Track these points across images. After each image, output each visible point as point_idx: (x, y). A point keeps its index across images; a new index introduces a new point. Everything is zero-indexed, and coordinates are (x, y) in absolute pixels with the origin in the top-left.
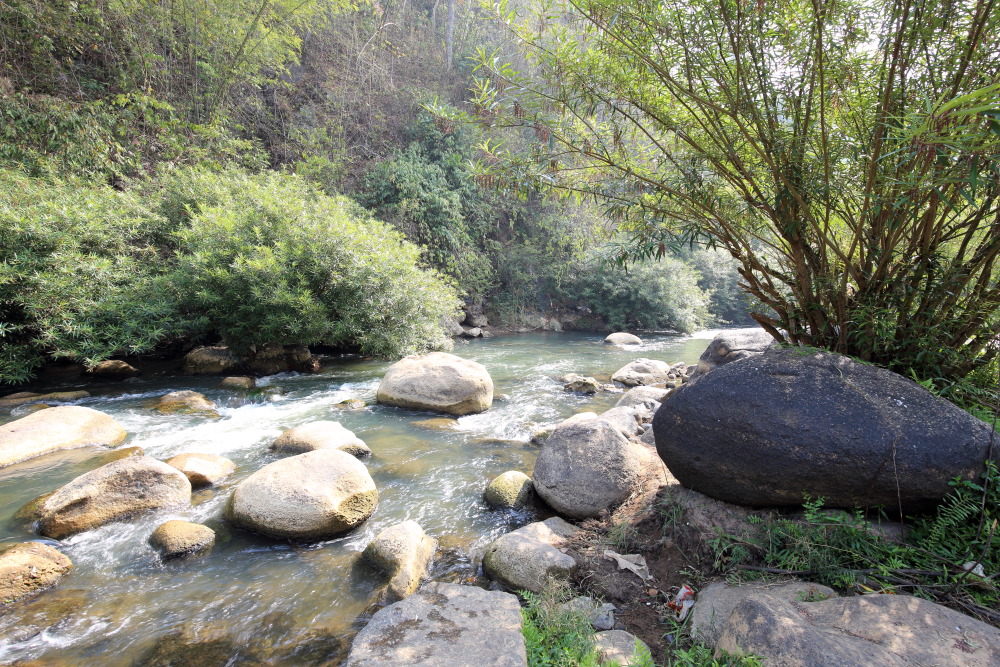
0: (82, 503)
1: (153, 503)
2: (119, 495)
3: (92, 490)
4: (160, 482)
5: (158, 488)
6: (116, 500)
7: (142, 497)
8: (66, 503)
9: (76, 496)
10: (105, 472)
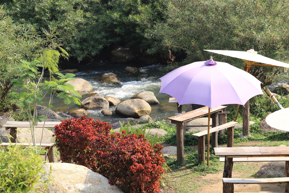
0: (88, 103)
1: (101, 106)
2: (95, 103)
3: (90, 101)
4: (103, 102)
5: (102, 103)
6: (94, 104)
7: (99, 104)
8: (86, 103)
9: (88, 102)
10: (92, 98)
